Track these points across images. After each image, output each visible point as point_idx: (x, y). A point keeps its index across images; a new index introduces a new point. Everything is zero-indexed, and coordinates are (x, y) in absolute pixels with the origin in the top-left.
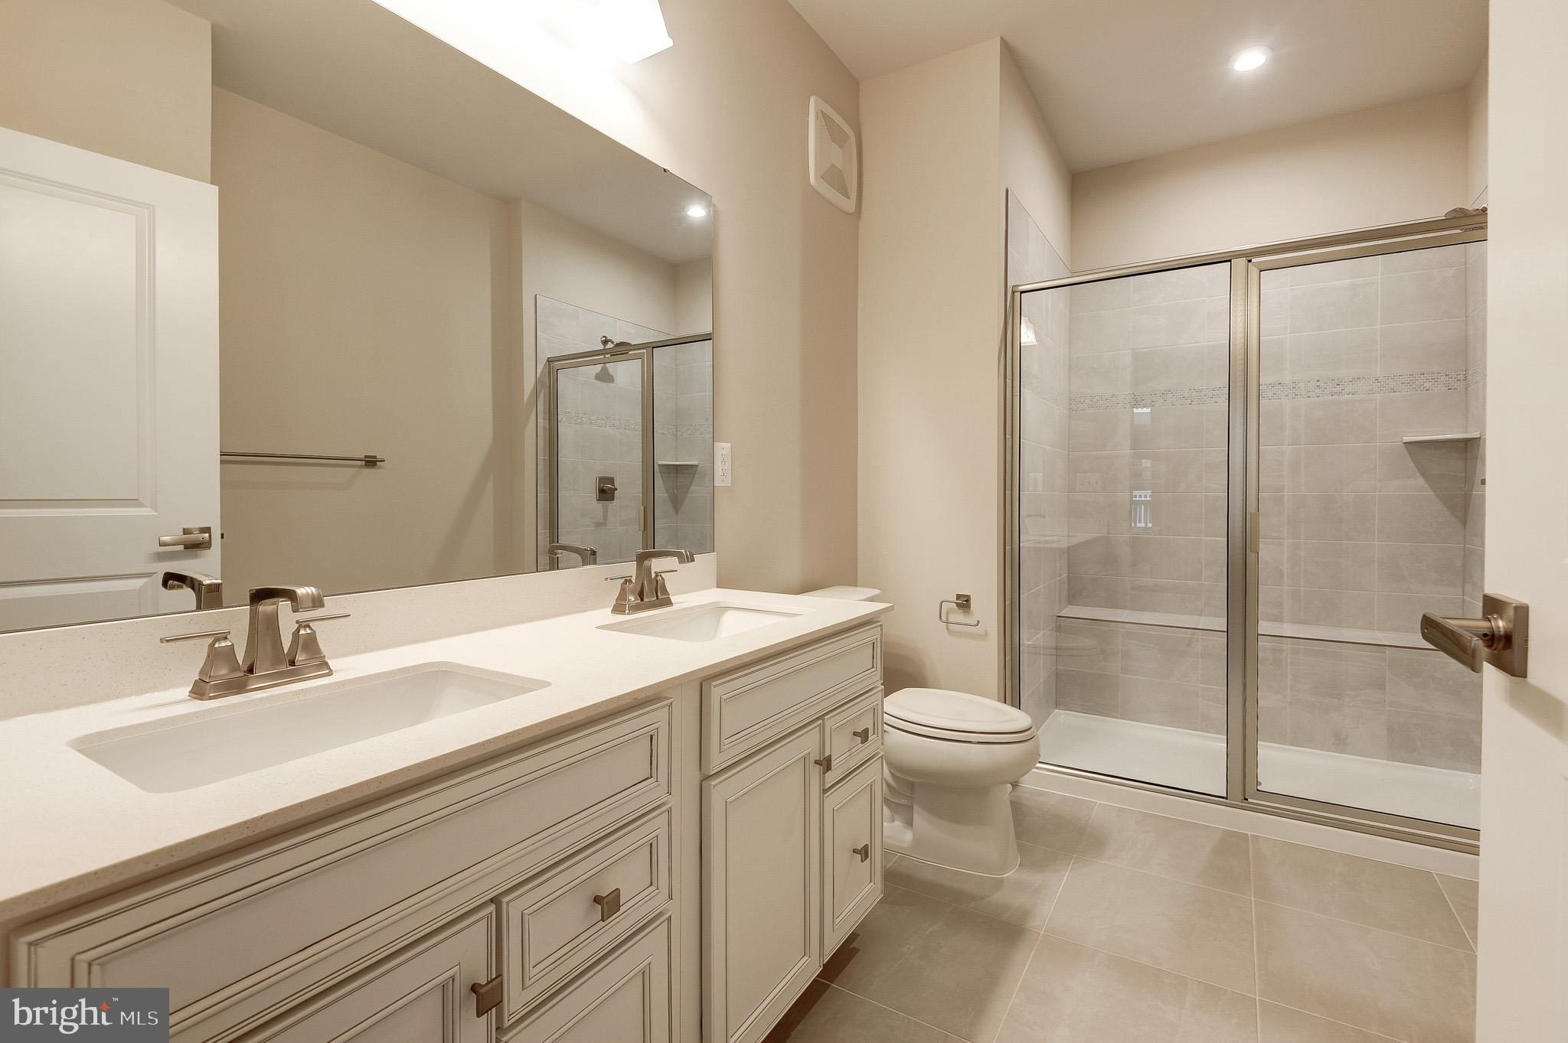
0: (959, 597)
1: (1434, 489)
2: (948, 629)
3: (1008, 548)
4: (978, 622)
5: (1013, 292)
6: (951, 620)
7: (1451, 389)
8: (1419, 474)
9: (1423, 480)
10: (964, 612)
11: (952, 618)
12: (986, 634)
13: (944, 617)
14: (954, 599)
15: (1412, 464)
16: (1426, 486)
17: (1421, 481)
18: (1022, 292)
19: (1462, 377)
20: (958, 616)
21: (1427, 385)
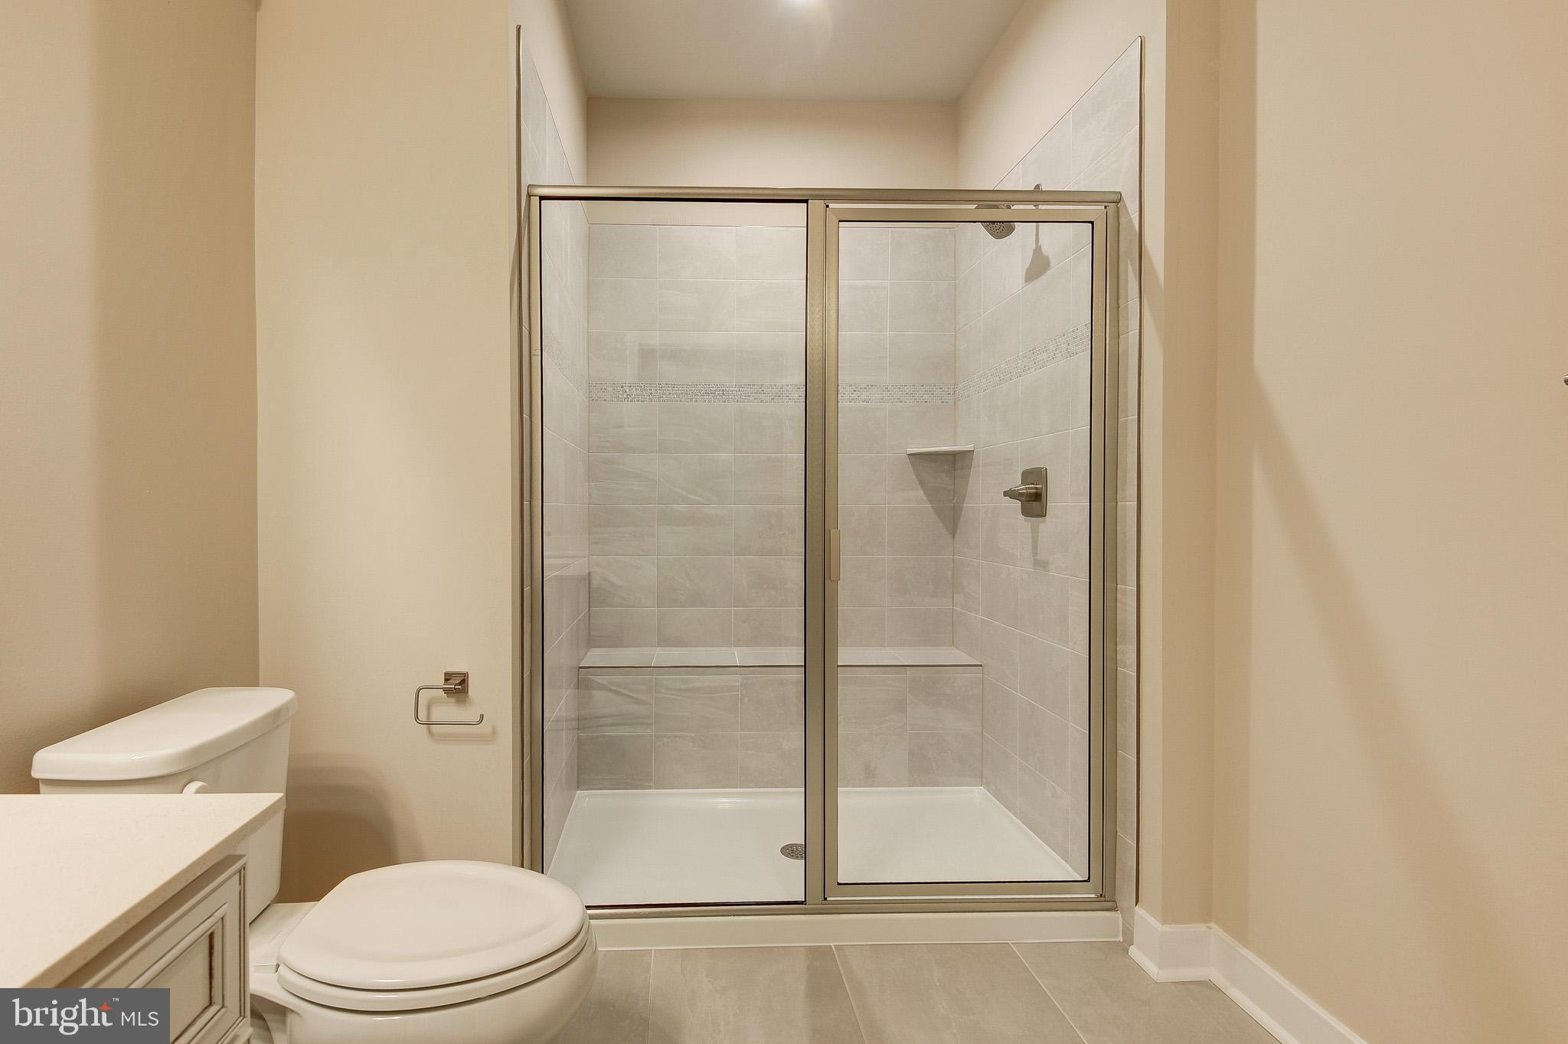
0: (448, 677)
1: (931, 502)
2: (430, 732)
3: (527, 589)
4: (482, 716)
5: (529, 196)
6: (435, 718)
7: (943, 402)
8: (919, 487)
9: (922, 492)
10: (458, 702)
11: (438, 714)
12: (494, 732)
13: (422, 717)
14: (441, 682)
15: (914, 477)
16: (925, 498)
17: (921, 493)
18: (542, 198)
19: (951, 391)
20: (447, 711)
21: (926, 396)
